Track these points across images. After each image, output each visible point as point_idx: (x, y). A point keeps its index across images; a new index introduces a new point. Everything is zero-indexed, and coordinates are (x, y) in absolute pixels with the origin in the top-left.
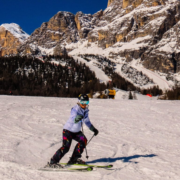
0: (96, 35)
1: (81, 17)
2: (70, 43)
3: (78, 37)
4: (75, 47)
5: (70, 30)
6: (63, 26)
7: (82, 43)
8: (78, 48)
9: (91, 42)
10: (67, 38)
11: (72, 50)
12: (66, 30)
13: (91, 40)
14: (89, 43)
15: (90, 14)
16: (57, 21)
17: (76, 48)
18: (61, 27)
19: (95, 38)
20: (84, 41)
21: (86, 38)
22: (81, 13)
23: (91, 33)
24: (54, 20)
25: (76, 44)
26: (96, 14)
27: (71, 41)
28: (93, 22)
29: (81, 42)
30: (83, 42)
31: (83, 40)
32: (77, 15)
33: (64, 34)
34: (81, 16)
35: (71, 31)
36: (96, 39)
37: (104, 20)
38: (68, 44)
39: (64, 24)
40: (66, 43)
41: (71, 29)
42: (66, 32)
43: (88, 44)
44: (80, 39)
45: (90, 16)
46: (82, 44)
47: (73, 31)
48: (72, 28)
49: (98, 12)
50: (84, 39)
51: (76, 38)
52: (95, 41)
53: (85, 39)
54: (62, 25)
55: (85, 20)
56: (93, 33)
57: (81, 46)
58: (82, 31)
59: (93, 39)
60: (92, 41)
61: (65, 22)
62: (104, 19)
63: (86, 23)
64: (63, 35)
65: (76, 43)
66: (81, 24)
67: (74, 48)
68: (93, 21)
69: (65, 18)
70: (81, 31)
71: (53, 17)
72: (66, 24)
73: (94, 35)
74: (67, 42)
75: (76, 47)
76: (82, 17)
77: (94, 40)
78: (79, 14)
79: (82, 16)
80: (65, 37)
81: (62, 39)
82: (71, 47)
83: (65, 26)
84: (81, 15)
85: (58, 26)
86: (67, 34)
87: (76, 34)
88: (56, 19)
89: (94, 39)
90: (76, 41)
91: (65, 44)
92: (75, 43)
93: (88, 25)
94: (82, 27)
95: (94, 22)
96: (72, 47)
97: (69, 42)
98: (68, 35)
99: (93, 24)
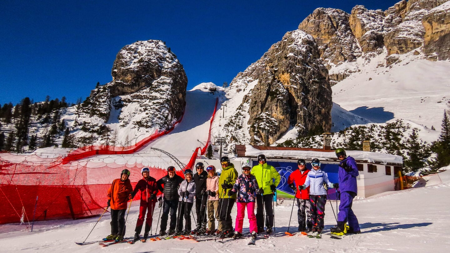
0: (409, 34)
1: (362, 14)
2: (341, 62)
3: (357, 50)
4: (353, 70)
5: (340, 39)
6: (325, 33)
7: (369, 60)
8: (359, 71)
9: (397, 53)
10: (333, 55)
11: (344, 77)
12: (331, 40)
13: (395, 48)
14: (392, 55)
15: (380, 10)
16: (313, 26)
17: (355, 72)
18: (320, 36)
19: (409, 42)
20: (374, 56)
21: (378, 50)
22: (362, 8)
23: (394, 34)
24: (306, 24)
25: (353, 63)
26: (392, 8)
27: (341, 58)
28: (388, 22)
29: (366, 59)
30: (372, 58)
31: (371, 55)
32: (354, 11)
33: (327, 47)
34: (363, 12)
35: (342, 40)
36: (412, 43)
37: (420, 9)
38: (335, 65)
39: (328, 28)
40: (332, 64)
41: (342, 36)
42: (331, 44)
43: (388, 60)
44: (363, 53)
45: (379, 13)
46: (368, 62)
47: (345, 40)
48: (344, 34)
49: (398, 3)
50: (373, 53)
51: (353, 52)
52: (409, 49)
53: (375, 53)
54: (323, 32)
55: (371, 18)
56: (401, 31)
57: (366, 66)
58: (367, 36)
59: (403, 45)
60: (399, 51)
61: (328, 25)
62: (418, 7)
63: (373, 23)
64: (324, 50)
65: (354, 61)
66: (363, 25)
67: (350, 72)
68: (387, 20)
69: (329, 18)
70: (364, 37)
71: (305, 20)
72: (332, 28)
73: (405, 36)
74: (333, 61)
75: (355, 70)
76: (364, 14)
77: (406, 48)
78: (358, 9)
79: (365, 12)
80: (329, 54)
81: (323, 57)
82: (343, 71)
83: (328, 33)
84: (361, 11)
85: (315, 35)
86: (334, 47)
87: (354, 45)
88: (312, 22)
89: (406, 45)
90: (353, 58)
91: (329, 65)
92: (350, 61)
93: (379, 27)
94: (366, 31)
95: (391, 22)
96: (346, 71)
97: (339, 61)
98: (335, 49)
99: (389, 25)
